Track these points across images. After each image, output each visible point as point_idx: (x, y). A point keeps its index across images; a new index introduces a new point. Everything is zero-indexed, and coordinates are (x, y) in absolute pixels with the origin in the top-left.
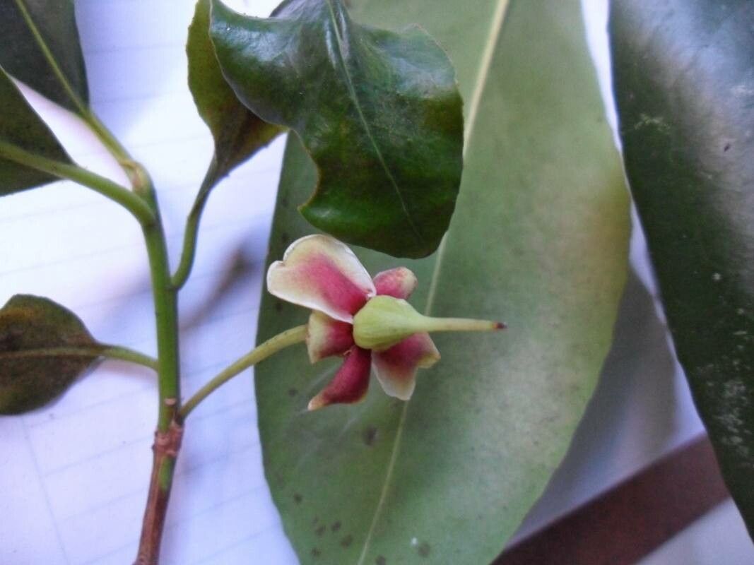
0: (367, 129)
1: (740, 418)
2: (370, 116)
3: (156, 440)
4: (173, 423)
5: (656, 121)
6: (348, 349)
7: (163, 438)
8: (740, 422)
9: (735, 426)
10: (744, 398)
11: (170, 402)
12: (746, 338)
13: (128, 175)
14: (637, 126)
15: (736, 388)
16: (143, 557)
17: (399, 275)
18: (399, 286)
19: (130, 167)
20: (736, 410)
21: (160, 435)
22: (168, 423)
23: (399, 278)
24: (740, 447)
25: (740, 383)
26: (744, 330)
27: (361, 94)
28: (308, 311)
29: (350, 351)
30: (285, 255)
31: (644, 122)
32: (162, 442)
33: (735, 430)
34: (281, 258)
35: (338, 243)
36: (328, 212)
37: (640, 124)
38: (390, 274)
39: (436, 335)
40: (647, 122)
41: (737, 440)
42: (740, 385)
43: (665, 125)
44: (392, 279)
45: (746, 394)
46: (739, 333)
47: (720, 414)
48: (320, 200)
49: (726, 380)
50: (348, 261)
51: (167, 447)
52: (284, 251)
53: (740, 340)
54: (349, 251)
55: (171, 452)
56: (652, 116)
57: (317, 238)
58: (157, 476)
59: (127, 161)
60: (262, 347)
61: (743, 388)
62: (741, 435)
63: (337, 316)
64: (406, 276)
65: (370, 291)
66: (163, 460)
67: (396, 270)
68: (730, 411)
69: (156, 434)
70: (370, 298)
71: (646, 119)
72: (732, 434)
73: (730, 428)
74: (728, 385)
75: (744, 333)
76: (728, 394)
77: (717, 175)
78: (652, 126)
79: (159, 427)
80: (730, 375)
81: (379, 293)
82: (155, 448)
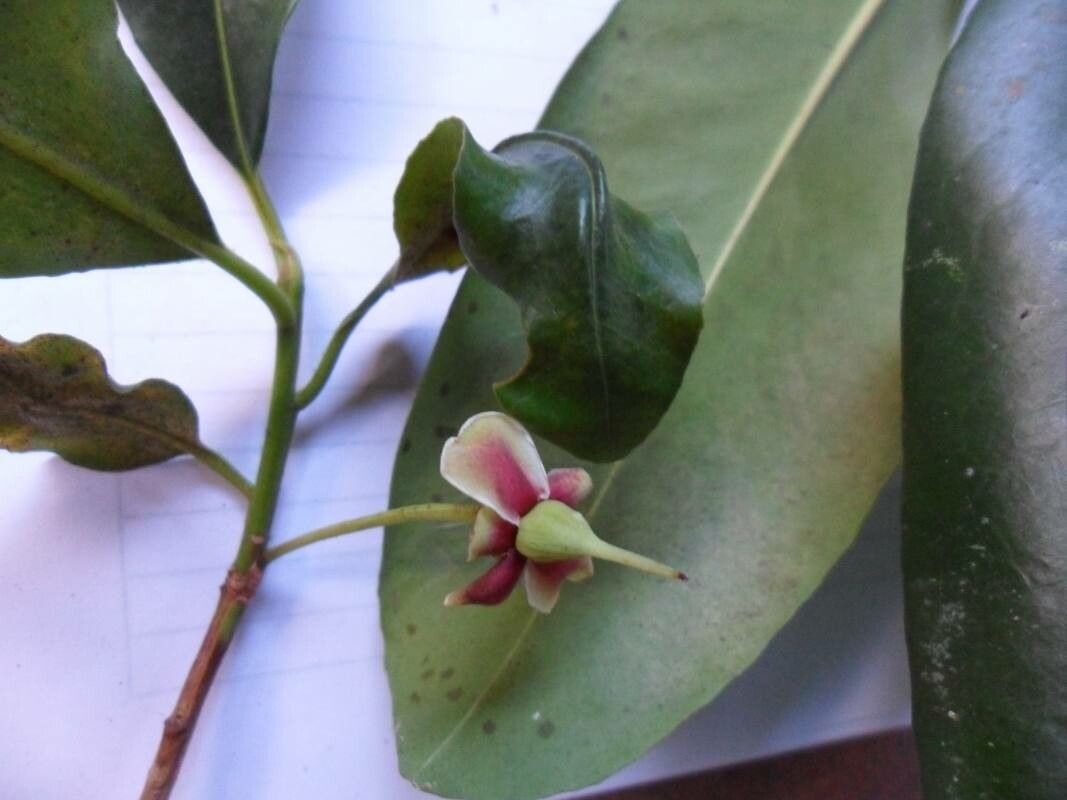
0: (596, 328)
1: (949, 651)
2: (603, 315)
3: (227, 580)
4: (254, 566)
5: (950, 262)
6: (506, 551)
7: (237, 580)
8: (948, 656)
9: (941, 658)
10: (960, 627)
11: (257, 540)
12: (983, 555)
13: (277, 262)
14: (926, 263)
15: (954, 613)
16: (181, 713)
17: (576, 477)
18: (573, 490)
19: (282, 250)
20: (948, 640)
21: (235, 576)
22: (249, 564)
23: (575, 482)
24: (940, 687)
25: (961, 608)
26: (982, 544)
27: (601, 290)
28: (479, 506)
29: (508, 554)
30: (461, 431)
31: (935, 260)
32: (234, 583)
33: (940, 665)
34: (456, 435)
35: (519, 427)
36: (526, 399)
37: (930, 261)
38: (568, 475)
39: (599, 563)
40: (939, 261)
41: (938, 677)
42: (960, 611)
43: (958, 269)
44: (568, 481)
45: (964, 623)
46: (976, 547)
47: (928, 642)
48: (520, 383)
49: (946, 601)
50: (526, 450)
51: (239, 592)
52: (460, 426)
53: (975, 556)
54: (529, 439)
55: (243, 598)
56: (947, 256)
57: (499, 417)
58: (219, 623)
59: (280, 243)
60: (396, 512)
61: (962, 615)
62: (945, 671)
63: (505, 515)
64: (581, 480)
65: (543, 491)
66: (232, 606)
67: (573, 470)
68: (939, 640)
69: (231, 573)
70: (542, 500)
71: (938, 256)
72: (937, 669)
73: (934, 661)
74: (947, 608)
75: (983, 548)
76: (944, 618)
77: (1002, 347)
78: (944, 268)
79: (236, 565)
80: (951, 596)
81: (551, 498)
82: (224, 589)
